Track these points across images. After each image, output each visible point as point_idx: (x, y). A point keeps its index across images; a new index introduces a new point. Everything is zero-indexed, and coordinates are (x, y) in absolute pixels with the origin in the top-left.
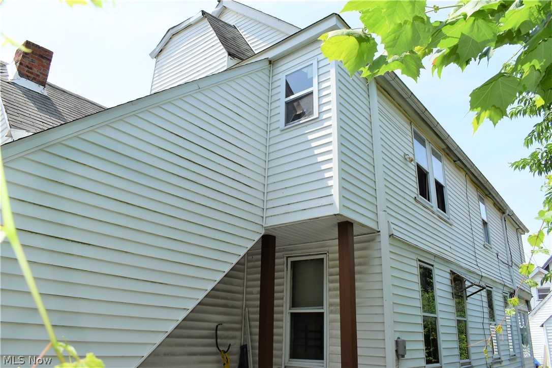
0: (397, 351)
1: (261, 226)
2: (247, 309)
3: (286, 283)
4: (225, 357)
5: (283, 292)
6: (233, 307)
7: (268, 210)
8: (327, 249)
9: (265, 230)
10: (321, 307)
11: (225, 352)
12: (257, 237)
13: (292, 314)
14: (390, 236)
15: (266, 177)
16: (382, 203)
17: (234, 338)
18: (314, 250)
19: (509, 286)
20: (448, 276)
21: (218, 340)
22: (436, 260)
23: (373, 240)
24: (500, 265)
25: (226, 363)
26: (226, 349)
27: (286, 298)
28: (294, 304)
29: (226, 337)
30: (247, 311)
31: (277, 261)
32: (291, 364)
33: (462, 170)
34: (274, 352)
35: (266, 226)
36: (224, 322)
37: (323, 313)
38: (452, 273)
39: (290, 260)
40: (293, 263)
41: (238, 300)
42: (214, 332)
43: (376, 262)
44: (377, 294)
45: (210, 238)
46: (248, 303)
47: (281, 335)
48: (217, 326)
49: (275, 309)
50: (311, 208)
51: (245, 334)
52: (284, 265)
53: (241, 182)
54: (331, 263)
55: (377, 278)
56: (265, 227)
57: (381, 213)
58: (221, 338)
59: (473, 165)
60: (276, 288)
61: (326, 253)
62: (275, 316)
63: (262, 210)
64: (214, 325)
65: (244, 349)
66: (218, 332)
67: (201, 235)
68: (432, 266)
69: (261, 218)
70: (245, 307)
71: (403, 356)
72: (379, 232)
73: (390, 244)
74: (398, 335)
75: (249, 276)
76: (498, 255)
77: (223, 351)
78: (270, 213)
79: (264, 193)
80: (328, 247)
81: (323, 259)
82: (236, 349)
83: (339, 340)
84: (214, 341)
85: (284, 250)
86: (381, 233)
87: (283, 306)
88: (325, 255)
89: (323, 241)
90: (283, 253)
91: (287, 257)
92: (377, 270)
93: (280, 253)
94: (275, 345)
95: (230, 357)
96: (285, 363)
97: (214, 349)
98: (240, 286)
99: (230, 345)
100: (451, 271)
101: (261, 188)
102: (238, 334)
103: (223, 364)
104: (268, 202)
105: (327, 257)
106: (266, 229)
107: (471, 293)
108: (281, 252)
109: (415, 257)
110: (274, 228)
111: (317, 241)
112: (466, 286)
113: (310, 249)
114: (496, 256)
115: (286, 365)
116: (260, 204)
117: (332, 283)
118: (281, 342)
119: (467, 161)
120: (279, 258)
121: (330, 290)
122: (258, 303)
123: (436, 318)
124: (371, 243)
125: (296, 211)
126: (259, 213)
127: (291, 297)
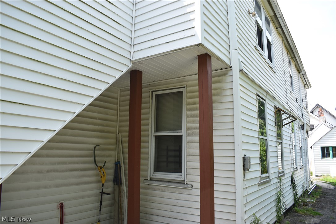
0: (244, 166)
1: (129, 60)
2: (120, 133)
3: (152, 112)
4: (102, 171)
5: (148, 119)
6: (109, 132)
7: (135, 46)
8: (185, 83)
9: (132, 63)
10: (180, 131)
11: (101, 168)
12: (125, 69)
13: (156, 137)
14: (240, 71)
15: (134, 18)
16: (234, 43)
17: (109, 156)
18: (174, 85)
19: (302, 120)
20: (273, 109)
21: (96, 158)
22: (268, 96)
23: (225, 74)
24: (298, 107)
25: (102, 176)
26: (102, 165)
27: (151, 125)
28: (157, 129)
29: (103, 156)
30: (120, 135)
31: (143, 95)
32: (155, 176)
33: (280, 36)
34: (141, 167)
35: (133, 59)
36: (102, 144)
37: (182, 135)
38: (276, 108)
39: (154, 93)
40: (157, 96)
41: (113, 127)
42: (93, 152)
43: (228, 92)
44: (229, 119)
45: (78, 64)
46: (121, 128)
47: (147, 153)
48: (95, 147)
49: (142, 133)
50: (174, 41)
51: (118, 153)
52: (149, 98)
53: (110, 18)
54: (189, 95)
55: (229, 106)
56: (132, 61)
57: (233, 51)
58: (99, 156)
59: (289, 32)
60: (143, 116)
61: (185, 87)
62: (142, 139)
63: (130, 46)
64: (92, 146)
65: (117, 165)
66: (96, 152)
67: (68, 60)
68: (265, 100)
69: (129, 53)
70: (119, 132)
71: (248, 170)
72: (232, 67)
73: (240, 77)
74: (244, 153)
75: (122, 108)
76: (297, 100)
77: (100, 166)
78: (137, 48)
79: (132, 31)
80: (186, 81)
81: (182, 91)
82: (111, 164)
83: (198, 158)
84: (92, 159)
85: (150, 86)
86: (233, 68)
87: (148, 131)
88: (184, 88)
89: (182, 77)
90: (149, 88)
91: (152, 92)
92: (229, 99)
93: (146, 89)
94: (142, 161)
95: (106, 172)
96: (150, 176)
97: (93, 165)
98: (115, 116)
99: (105, 162)
100: (275, 106)
101: (129, 26)
102: (113, 153)
103: (100, 177)
104: (135, 39)
105: (186, 90)
106: (134, 62)
107: (285, 124)
108: (147, 87)
109: (255, 92)
110: (140, 61)
111: (177, 78)
112: (283, 119)
113: (172, 84)
114: (296, 100)
115: (151, 177)
116: (128, 40)
117: (189, 111)
118: (147, 159)
119: (286, 28)
120: (145, 92)
121: (188, 117)
122: (127, 129)
123: (266, 140)
124: (224, 77)
125: (160, 45)
126: (127, 47)
127: (156, 124)
